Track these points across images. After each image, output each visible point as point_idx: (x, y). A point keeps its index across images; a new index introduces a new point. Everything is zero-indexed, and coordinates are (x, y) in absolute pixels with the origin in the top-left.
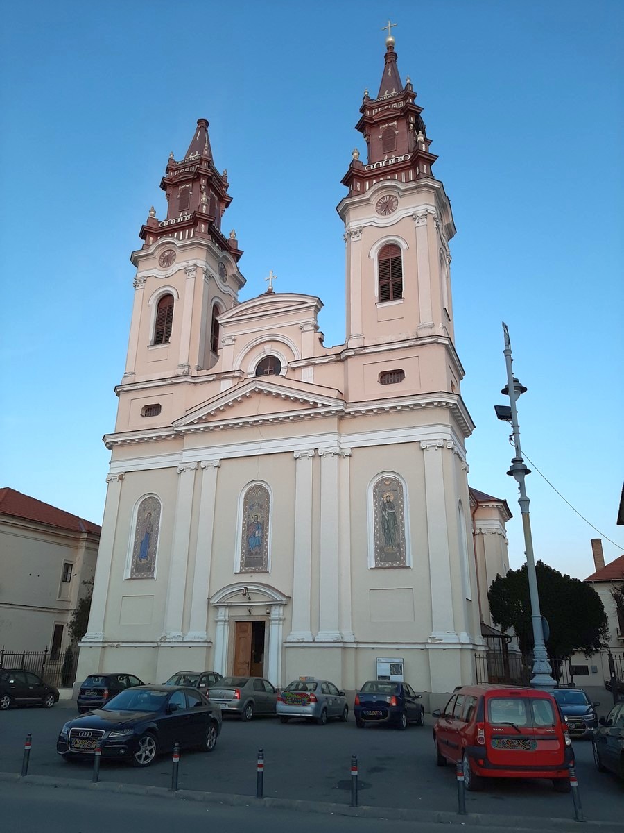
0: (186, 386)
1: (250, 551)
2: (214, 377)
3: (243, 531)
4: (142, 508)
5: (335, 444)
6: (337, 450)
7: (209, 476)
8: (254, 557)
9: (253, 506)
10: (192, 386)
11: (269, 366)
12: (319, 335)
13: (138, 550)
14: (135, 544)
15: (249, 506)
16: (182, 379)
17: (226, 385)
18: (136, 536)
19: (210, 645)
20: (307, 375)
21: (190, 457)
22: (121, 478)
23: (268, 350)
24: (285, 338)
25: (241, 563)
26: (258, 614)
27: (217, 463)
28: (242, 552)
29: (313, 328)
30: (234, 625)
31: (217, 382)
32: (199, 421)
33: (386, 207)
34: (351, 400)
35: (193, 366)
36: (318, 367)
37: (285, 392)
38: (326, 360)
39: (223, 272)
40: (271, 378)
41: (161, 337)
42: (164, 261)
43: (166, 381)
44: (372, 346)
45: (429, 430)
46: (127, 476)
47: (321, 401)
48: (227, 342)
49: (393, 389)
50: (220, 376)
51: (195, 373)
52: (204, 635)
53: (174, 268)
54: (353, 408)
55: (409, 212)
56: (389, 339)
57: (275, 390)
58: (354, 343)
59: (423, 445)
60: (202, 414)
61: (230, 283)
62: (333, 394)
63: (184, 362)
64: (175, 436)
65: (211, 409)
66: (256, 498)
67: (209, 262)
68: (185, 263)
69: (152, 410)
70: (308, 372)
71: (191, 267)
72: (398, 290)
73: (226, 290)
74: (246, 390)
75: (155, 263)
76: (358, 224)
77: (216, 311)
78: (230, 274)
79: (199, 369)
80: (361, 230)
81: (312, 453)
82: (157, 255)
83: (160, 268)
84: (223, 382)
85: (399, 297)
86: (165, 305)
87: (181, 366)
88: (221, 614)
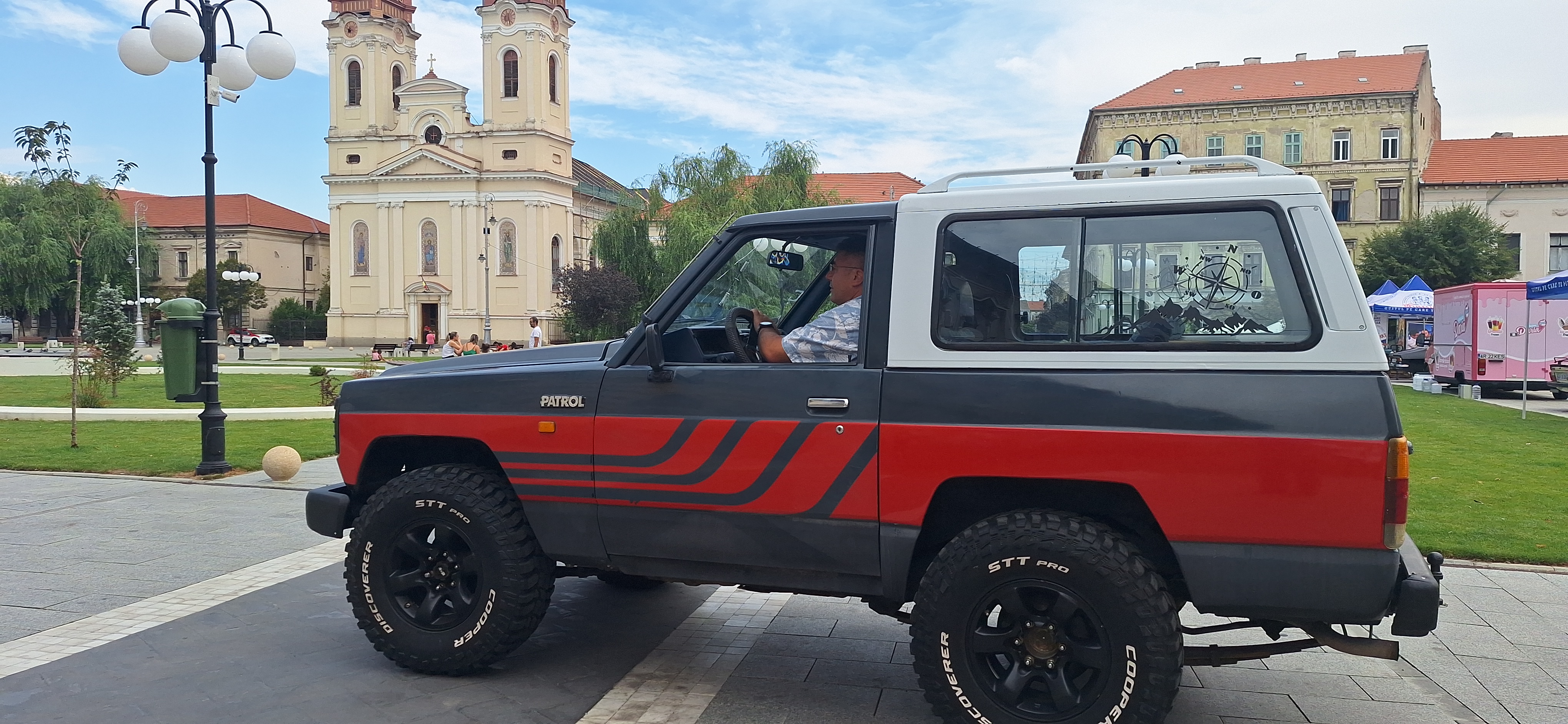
0: (377, 143)
1: (427, 262)
2: (396, 138)
3: (422, 250)
4: (356, 230)
5: (474, 198)
6: (476, 203)
7: (397, 212)
8: (430, 267)
9: (427, 234)
10: (382, 143)
11: (433, 135)
12: (465, 115)
13: (357, 257)
14: (354, 254)
15: (425, 235)
16: (374, 135)
17: (405, 145)
18: (354, 248)
19: (407, 316)
20: (457, 145)
21: (384, 198)
22: (338, 208)
23: (431, 121)
24: (443, 113)
25: (422, 270)
26: (433, 300)
27: (402, 204)
28: (422, 263)
29: (461, 109)
30: (420, 306)
31: (398, 142)
32: (387, 174)
33: (508, 18)
34: (485, 168)
35: (380, 127)
36: (465, 140)
37: (442, 160)
38: (470, 135)
39: (399, 34)
40: (433, 147)
41: (354, 99)
42: (349, 31)
43: (361, 138)
44: (497, 131)
45: (530, 194)
46: (342, 207)
47: (464, 170)
48: (403, 111)
49: (510, 163)
50: (399, 138)
51: (381, 133)
52: (403, 311)
53: (357, 39)
54: (485, 176)
55: (522, 27)
56: (509, 127)
57: (435, 158)
58: (487, 127)
59: (526, 203)
60: (388, 169)
61: (407, 41)
62: (473, 164)
63: (372, 123)
64: (372, 182)
65: (394, 166)
66: (429, 229)
67: (385, 34)
68: (365, 37)
69: (354, 159)
70: (459, 142)
71: (370, 42)
72: (516, 89)
73: (403, 50)
74: (417, 155)
75: (341, 31)
76: (488, 30)
77: (397, 71)
78: (405, 34)
79: (385, 130)
80: (491, 35)
81: (461, 203)
82: (342, 25)
83: (346, 37)
84: (402, 142)
85: (515, 95)
86: (354, 69)
87: (370, 126)
88: (412, 299)
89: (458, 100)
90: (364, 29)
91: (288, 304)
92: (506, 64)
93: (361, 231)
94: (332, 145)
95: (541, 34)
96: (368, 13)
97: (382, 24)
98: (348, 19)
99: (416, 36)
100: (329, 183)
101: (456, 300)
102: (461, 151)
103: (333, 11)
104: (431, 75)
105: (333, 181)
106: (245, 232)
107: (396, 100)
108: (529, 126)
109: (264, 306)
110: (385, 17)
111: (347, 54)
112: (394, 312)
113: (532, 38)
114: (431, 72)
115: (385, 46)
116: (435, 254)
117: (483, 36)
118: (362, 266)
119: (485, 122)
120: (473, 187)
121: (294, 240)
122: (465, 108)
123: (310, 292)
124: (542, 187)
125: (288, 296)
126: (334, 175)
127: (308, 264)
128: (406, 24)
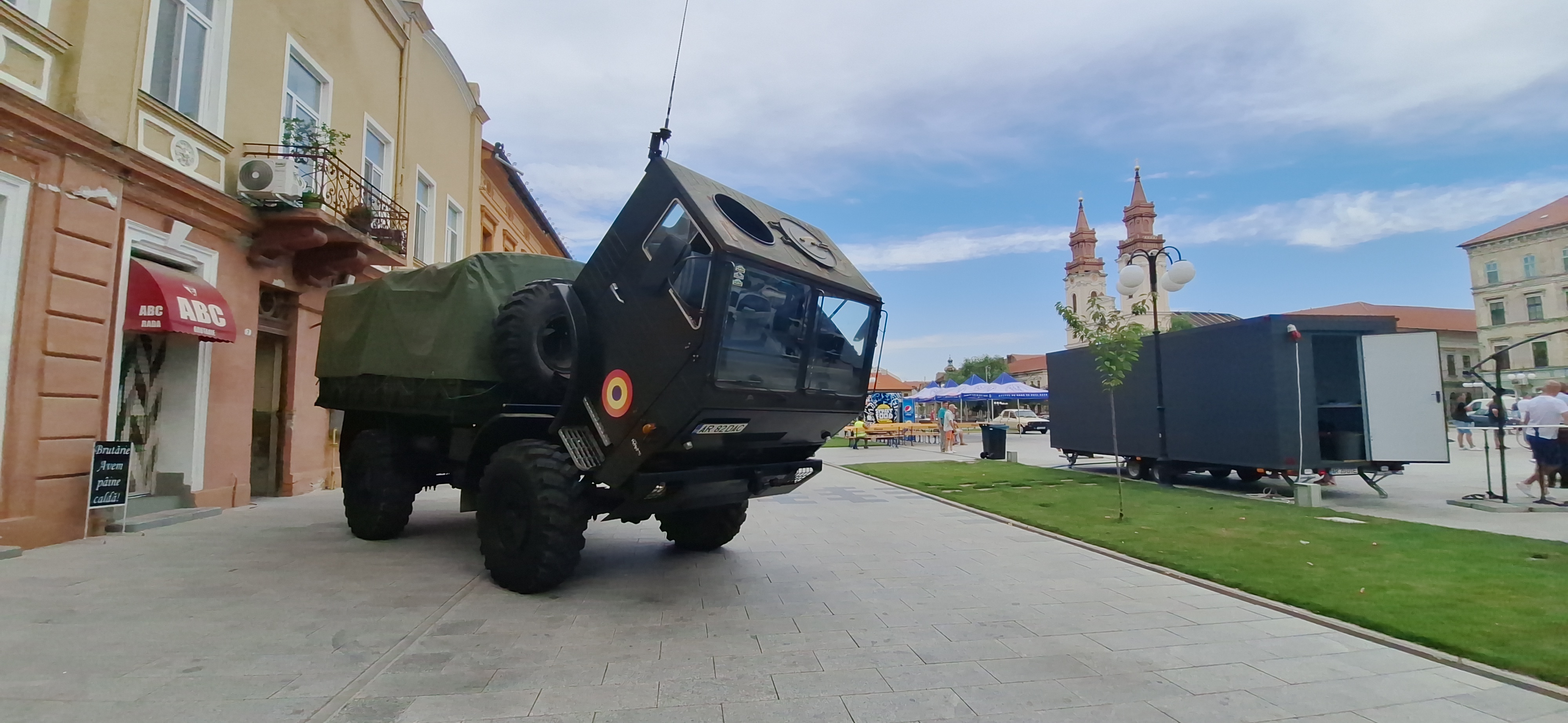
42: (1072, 281)
53: (1075, 284)
61: (1099, 279)
67: (1089, 279)
68: (1077, 283)
71: (1079, 284)
75: (1069, 282)
77: (1094, 293)
78: (1099, 276)
82: (1069, 280)
83: (1071, 285)
86: (1074, 296)
89: (1110, 303)
90: (1078, 278)
96: (1077, 273)
97: (1083, 276)
98: (1071, 276)
99: (1103, 276)
110: (1090, 270)
111: (1071, 291)
115: (1088, 284)
128: (1099, 271)
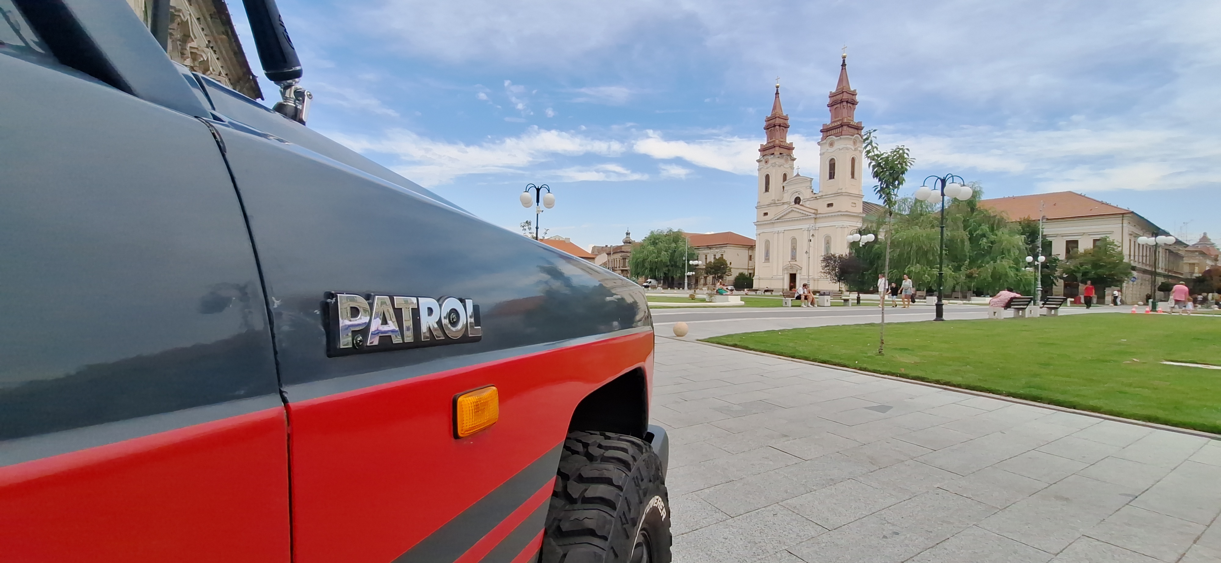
0: (776, 206)
1: (793, 255)
3: (791, 250)
5: (813, 226)
6: (814, 228)
7: (781, 235)
10: (778, 206)
11: (797, 201)
12: (811, 190)
14: (765, 253)
15: (792, 243)
16: (774, 204)
17: (786, 206)
19: (783, 279)
20: (807, 204)
21: (776, 229)
22: (759, 235)
23: (797, 195)
24: (802, 191)
25: (791, 259)
26: (794, 272)
27: (783, 231)
28: (791, 256)
30: (789, 275)
31: (783, 205)
32: (778, 219)
33: (831, 144)
34: (819, 212)
35: (776, 199)
36: (811, 202)
37: (800, 211)
38: (813, 199)
39: (786, 160)
40: (797, 206)
41: (767, 190)
42: (766, 162)
43: (769, 205)
44: (824, 196)
45: (839, 222)
46: (761, 234)
47: (809, 214)
48: (786, 192)
49: (830, 208)
50: (783, 203)
51: (777, 202)
52: (782, 277)
53: (769, 165)
54: (818, 216)
55: (838, 147)
56: (830, 193)
57: (798, 210)
58: (820, 194)
59: (836, 227)
60: (778, 217)
61: (790, 162)
62: (813, 211)
63: (773, 199)
64: (772, 223)
65: (780, 216)
66: (794, 241)
67: (781, 161)
68: (772, 164)
69: (766, 214)
70: (808, 202)
71: (774, 165)
72: (834, 175)
73: (788, 166)
74: (790, 210)
75: (763, 162)
76: (823, 151)
77: (785, 175)
78: (789, 159)
79: (778, 200)
80: (824, 153)
81: (807, 229)
82: (764, 160)
83: (765, 165)
84: (785, 205)
85: (834, 178)
86: (767, 177)
87: (772, 200)
88: (786, 272)
89: (808, 184)
90: (772, 160)
91: (741, 275)
92: (830, 165)
93: (767, 244)
94: (758, 209)
95: (847, 149)
96: (773, 154)
97: (779, 157)
99: (794, 160)
100: (756, 225)
101: (804, 272)
102: (808, 206)
103: (761, 155)
104: (798, 175)
105: (758, 224)
106: (726, 246)
107: (783, 187)
108: (839, 191)
109: (731, 275)
110: (781, 154)
111: (765, 172)
112: (778, 277)
113: (842, 151)
114: (798, 174)
115: (780, 166)
116: (796, 252)
117: (820, 154)
118: (767, 259)
119: (820, 192)
120: (813, 221)
121: (744, 249)
122: (811, 187)
123: (750, 269)
124: (845, 218)
125: (741, 271)
126: (758, 222)
127: (750, 258)
128: (789, 155)
